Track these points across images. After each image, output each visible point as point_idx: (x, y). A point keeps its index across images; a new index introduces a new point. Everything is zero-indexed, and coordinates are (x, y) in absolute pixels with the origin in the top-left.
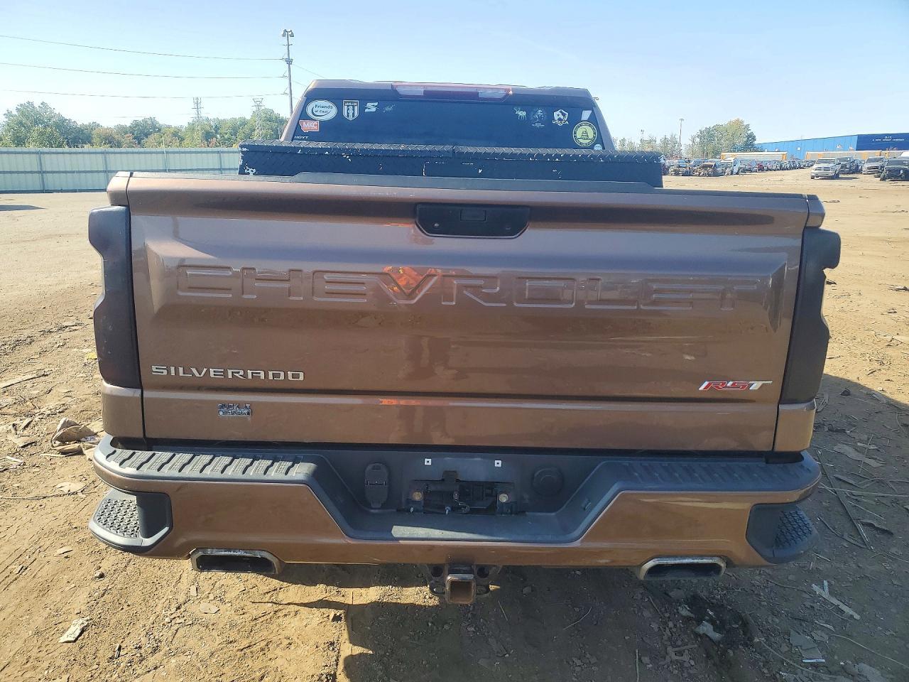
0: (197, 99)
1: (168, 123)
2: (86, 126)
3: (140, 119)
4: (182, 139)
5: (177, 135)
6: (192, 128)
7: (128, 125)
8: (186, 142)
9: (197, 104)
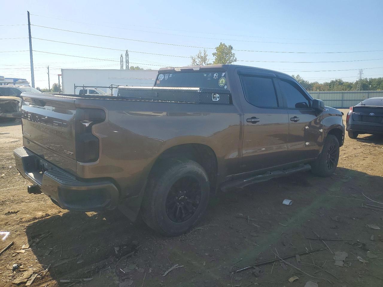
0: (361, 70)
1: (347, 81)
2: (312, 83)
3: (335, 80)
4: (351, 88)
5: (349, 86)
6: (357, 83)
7: (329, 82)
8: (352, 89)
9: (361, 72)
